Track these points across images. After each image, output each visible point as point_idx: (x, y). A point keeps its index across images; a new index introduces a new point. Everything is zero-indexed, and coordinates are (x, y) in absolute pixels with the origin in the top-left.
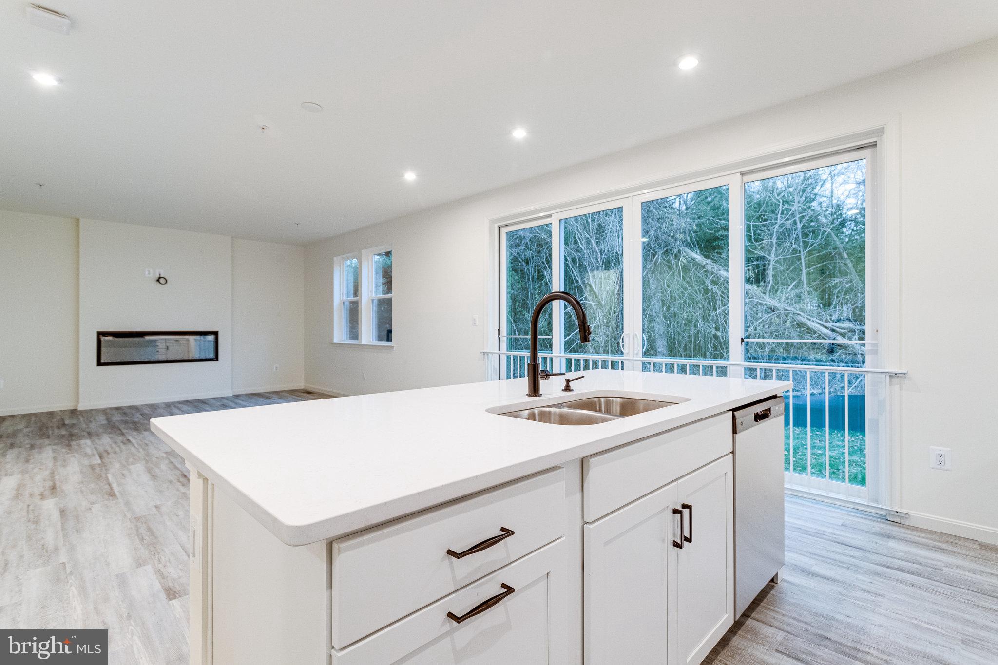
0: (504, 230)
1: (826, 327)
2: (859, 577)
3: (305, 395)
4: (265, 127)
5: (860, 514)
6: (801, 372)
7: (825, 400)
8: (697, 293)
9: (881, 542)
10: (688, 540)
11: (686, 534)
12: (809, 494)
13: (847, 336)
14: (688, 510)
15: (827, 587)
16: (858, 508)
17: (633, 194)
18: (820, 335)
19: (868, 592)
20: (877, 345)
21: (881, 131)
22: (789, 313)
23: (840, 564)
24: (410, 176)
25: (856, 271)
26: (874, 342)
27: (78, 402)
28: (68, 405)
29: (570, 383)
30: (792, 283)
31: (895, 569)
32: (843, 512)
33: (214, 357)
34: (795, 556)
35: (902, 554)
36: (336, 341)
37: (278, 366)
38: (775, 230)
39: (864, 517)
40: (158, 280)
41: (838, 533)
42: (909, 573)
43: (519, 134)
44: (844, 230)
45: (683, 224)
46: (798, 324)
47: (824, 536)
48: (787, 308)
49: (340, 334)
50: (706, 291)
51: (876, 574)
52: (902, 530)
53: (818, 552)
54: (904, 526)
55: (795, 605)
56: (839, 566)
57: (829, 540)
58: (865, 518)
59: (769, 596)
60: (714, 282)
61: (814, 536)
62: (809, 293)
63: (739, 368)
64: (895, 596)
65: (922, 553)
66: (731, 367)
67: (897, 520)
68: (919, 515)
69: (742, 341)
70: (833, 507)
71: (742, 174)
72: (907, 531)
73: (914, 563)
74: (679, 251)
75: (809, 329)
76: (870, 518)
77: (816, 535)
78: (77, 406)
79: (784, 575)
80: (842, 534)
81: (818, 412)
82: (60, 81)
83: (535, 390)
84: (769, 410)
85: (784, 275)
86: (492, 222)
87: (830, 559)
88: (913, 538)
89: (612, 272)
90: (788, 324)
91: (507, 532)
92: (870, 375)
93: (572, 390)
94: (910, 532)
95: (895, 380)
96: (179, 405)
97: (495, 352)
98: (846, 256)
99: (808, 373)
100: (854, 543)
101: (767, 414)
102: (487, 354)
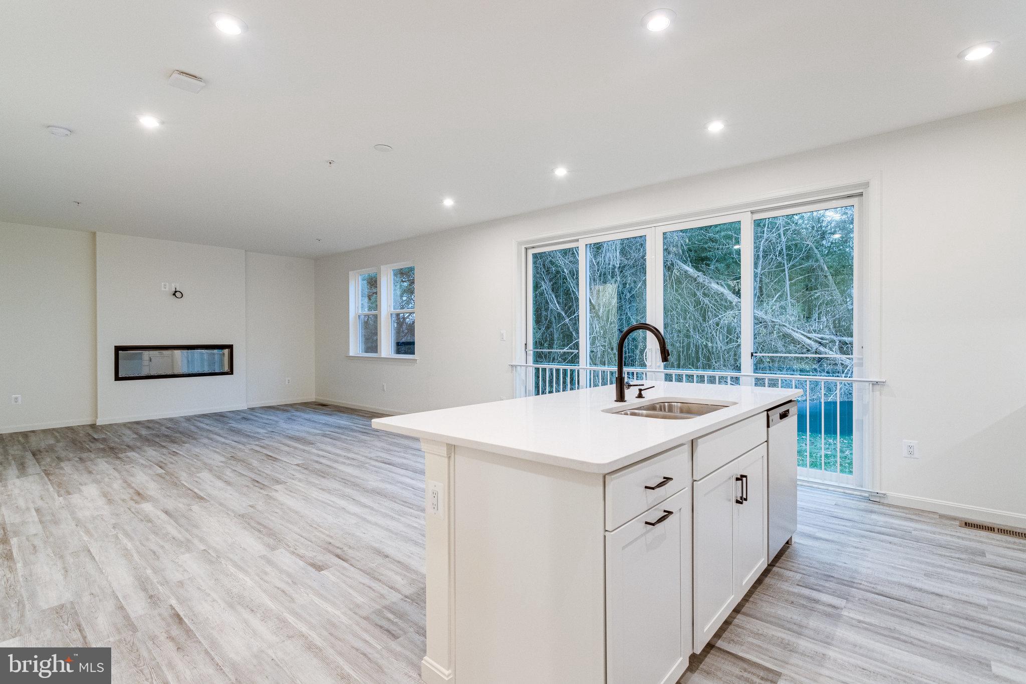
0: (531, 252)
1: (809, 338)
2: (850, 538)
3: (320, 407)
4: (332, 162)
5: (849, 496)
6: (786, 381)
7: (806, 407)
8: (688, 304)
9: (866, 516)
10: (746, 500)
11: (744, 496)
12: (808, 482)
13: (828, 345)
14: (745, 478)
15: (828, 546)
16: (847, 491)
17: (655, 225)
18: (804, 346)
19: (858, 548)
20: (862, 359)
21: (867, 185)
22: (775, 325)
23: (836, 531)
24: (448, 202)
25: (835, 283)
26: (861, 357)
27: (97, 417)
28: (86, 420)
29: (642, 392)
30: (776, 294)
31: (877, 533)
32: (835, 495)
33: (229, 371)
34: (803, 527)
35: (882, 523)
36: (351, 354)
37: (290, 379)
38: (762, 243)
39: (851, 498)
40: (174, 294)
41: (833, 510)
42: (887, 535)
43: (561, 172)
44: (824, 242)
45: (676, 237)
46: (783, 335)
47: (823, 513)
48: (774, 320)
49: (355, 347)
50: (698, 302)
51: (863, 536)
52: (881, 507)
53: (819, 523)
54: (883, 504)
55: (807, 557)
56: (835, 532)
57: (826, 515)
58: (853, 500)
59: (787, 553)
60: (705, 295)
61: (815, 513)
62: (793, 305)
63: (749, 378)
64: (877, 550)
65: (896, 522)
66: (743, 378)
67: (878, 500)
68: (895, 495)
69: (752, 355)
70: (827, 492)
71: (752, 212)
72: (885, 508)
73: (891, 529)
74: (672, 264)
75: (793, 339)
76: (856, 499)
77: (815, 512)
78: (96, 421)
79: (795, 539)
80: (836, 511)
81: (815, 416)
82: (163, 123)
83: (621, 397)
84: (788, 411)
85: (768, 287)
86: (520, 244)
87: (830, 528)
88: (890, 512)
89: (608, 285)
90: (775, 336)
91: (667, 479)
92: (856, 383)
93: (644, 397)
94: (887, 508)
95: (877, 387)
96: (200, 419)
97: (523, 364)
98: (826, 269)
99: (793, 382)
100: (845, 516)
101: (786, 414)
102: (516, 366)
